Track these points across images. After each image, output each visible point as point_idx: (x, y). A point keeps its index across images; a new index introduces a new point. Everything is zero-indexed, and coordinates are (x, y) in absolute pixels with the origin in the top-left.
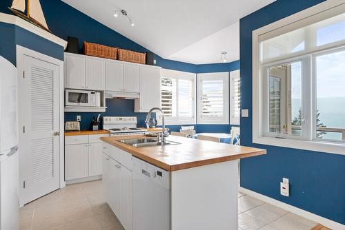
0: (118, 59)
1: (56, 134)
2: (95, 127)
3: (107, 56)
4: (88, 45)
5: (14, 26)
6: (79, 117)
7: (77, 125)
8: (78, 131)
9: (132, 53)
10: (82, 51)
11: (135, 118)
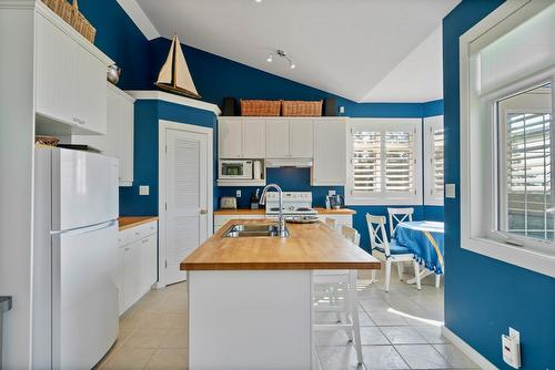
0: (281, 115)
1: (202, 212)
2: (254, 205)
3: (268, 113)
4: (245, 104)
5: (156, 101)
6: (239, 192)
7: (232, 202)
8: (233, 209)
9: (301, 104)
10: (237, 112)
11: (310, 193)
